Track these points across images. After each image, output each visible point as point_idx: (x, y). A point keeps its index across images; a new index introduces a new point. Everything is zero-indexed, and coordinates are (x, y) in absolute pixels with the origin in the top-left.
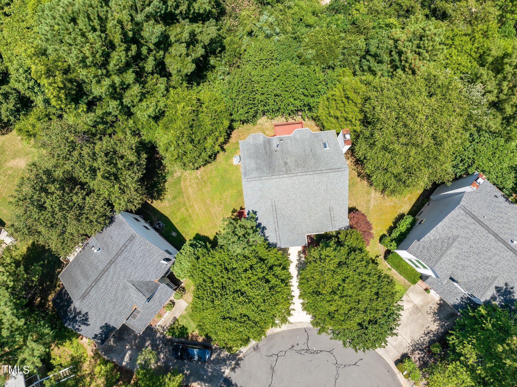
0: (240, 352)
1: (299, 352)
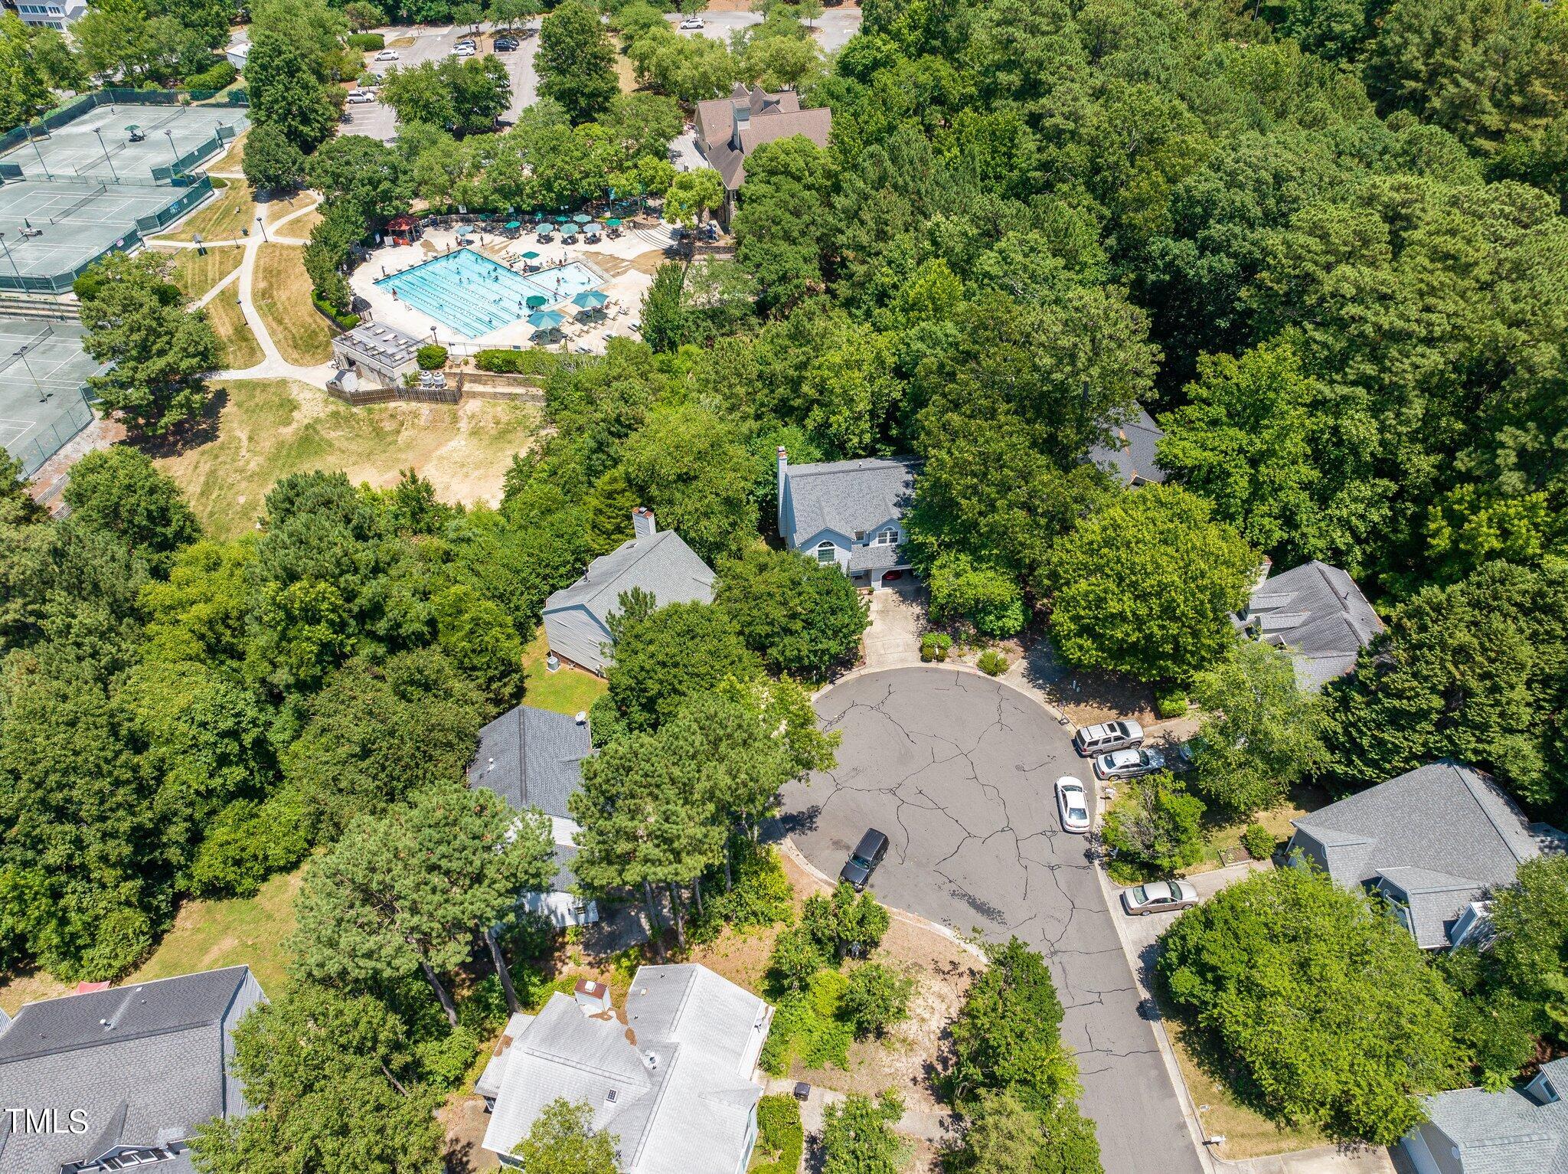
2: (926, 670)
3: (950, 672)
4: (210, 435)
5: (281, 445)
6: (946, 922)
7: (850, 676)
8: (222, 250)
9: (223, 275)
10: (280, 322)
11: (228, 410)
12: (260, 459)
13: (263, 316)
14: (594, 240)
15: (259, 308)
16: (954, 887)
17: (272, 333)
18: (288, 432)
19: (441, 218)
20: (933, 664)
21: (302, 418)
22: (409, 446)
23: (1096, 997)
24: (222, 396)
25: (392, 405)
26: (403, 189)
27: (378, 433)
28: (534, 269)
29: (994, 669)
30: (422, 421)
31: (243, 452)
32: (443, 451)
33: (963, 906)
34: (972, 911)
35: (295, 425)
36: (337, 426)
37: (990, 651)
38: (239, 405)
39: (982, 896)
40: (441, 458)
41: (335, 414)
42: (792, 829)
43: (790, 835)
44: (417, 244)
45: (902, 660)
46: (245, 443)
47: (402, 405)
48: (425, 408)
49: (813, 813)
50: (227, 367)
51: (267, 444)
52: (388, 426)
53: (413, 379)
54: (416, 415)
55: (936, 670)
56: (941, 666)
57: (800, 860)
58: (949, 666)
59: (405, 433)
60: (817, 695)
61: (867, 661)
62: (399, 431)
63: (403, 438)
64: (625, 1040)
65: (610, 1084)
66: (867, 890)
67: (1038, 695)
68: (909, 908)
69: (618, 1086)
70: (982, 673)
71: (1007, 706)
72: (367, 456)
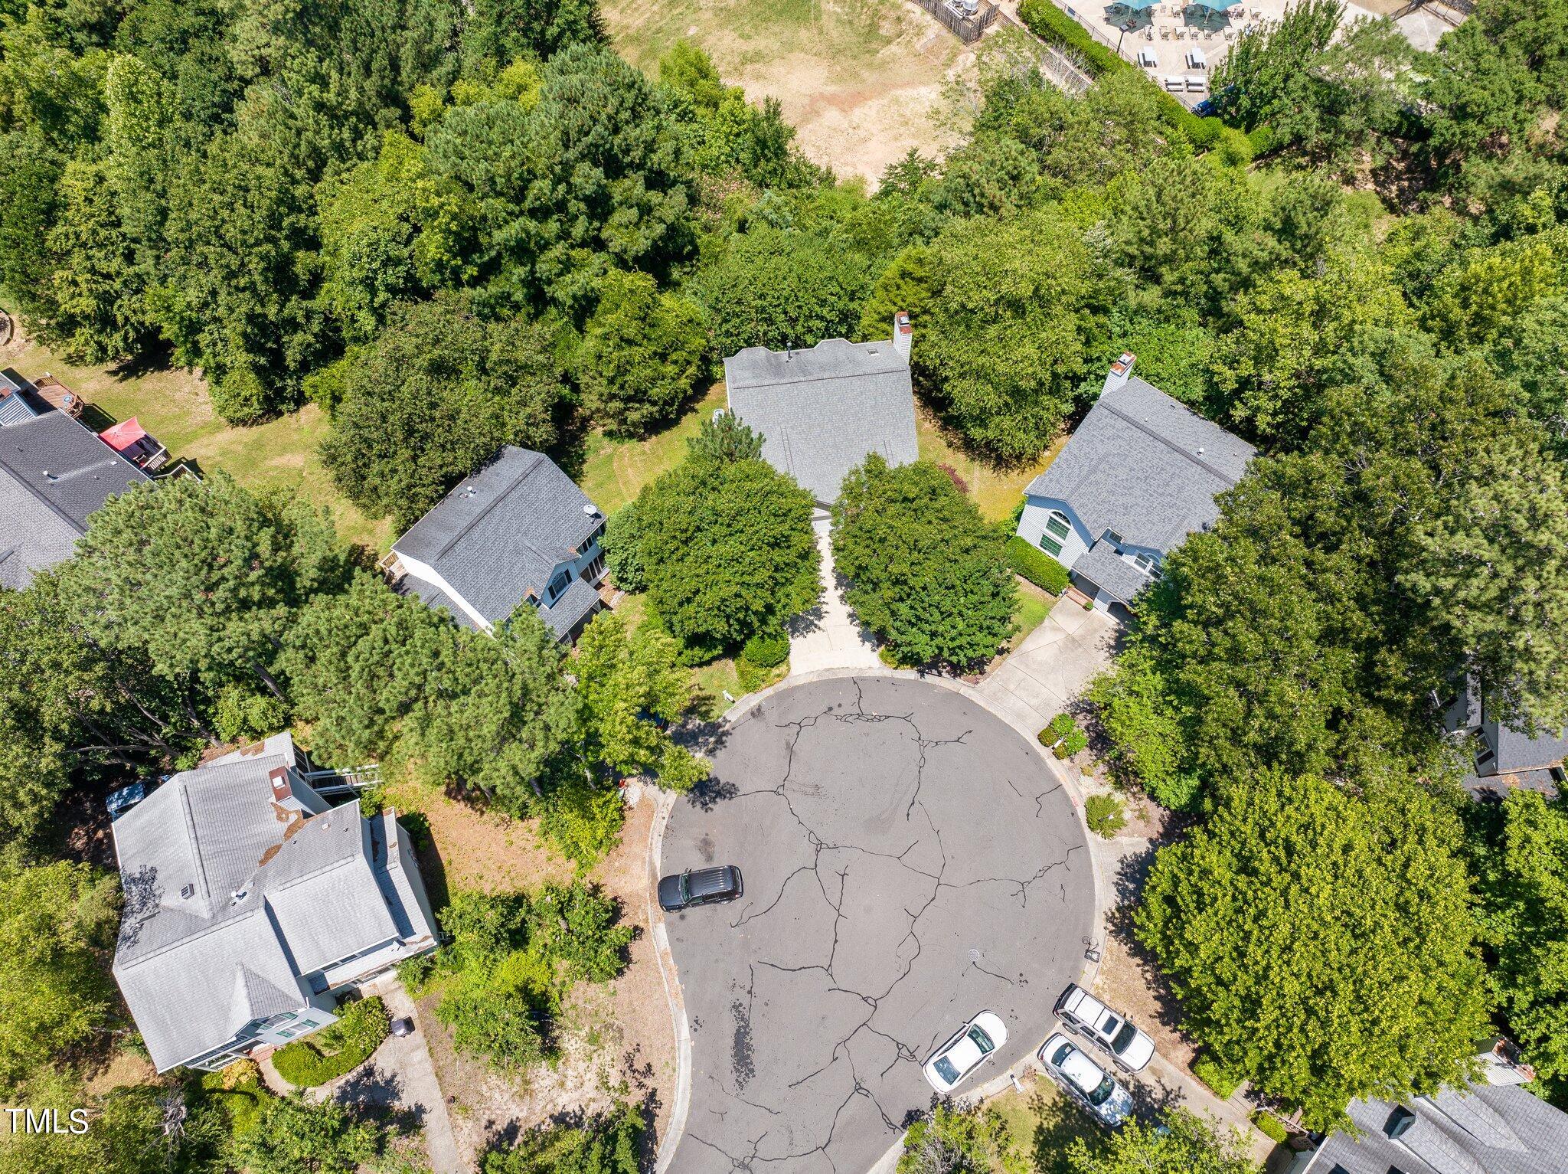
0: (725, 720)
1: (844, 719)
2: (1029, 752)
3: (1051, 777)
6: (696, 1024)
7: (946, 683)
16: (745, 1000)
20: (1045, 752)
22: (884, 64)
27: (873, 28)
29: (1101, 818)
30: (919, 45)
32: (910, 92)
33: (730, 1026)
34: (730, 1041)
37: (1119, 797)
39: (757, 1038)
40: (896, 101)
42: (689, 790)
45: (1020, 716)
47: (914, 10)
48: (933, 30)
49: (728, 792)
52: (886, 28)
54: (920, 31)
55: (1039, 761)
56: (1052, 763)
57: (659, 825)
58: (1059, 769)
59: (893, 48)
60: (888, 672)
61: (984, 683)
62: (889, 42)
63: (885, 52)
64: (261, 856)
65: (195, 882)
66: (675, 914)
67: (1106, 898)
68: (684, 974)
69: (197, 889)
70: (1081, 812)
71: (1056, 875)
72: (836, 53)
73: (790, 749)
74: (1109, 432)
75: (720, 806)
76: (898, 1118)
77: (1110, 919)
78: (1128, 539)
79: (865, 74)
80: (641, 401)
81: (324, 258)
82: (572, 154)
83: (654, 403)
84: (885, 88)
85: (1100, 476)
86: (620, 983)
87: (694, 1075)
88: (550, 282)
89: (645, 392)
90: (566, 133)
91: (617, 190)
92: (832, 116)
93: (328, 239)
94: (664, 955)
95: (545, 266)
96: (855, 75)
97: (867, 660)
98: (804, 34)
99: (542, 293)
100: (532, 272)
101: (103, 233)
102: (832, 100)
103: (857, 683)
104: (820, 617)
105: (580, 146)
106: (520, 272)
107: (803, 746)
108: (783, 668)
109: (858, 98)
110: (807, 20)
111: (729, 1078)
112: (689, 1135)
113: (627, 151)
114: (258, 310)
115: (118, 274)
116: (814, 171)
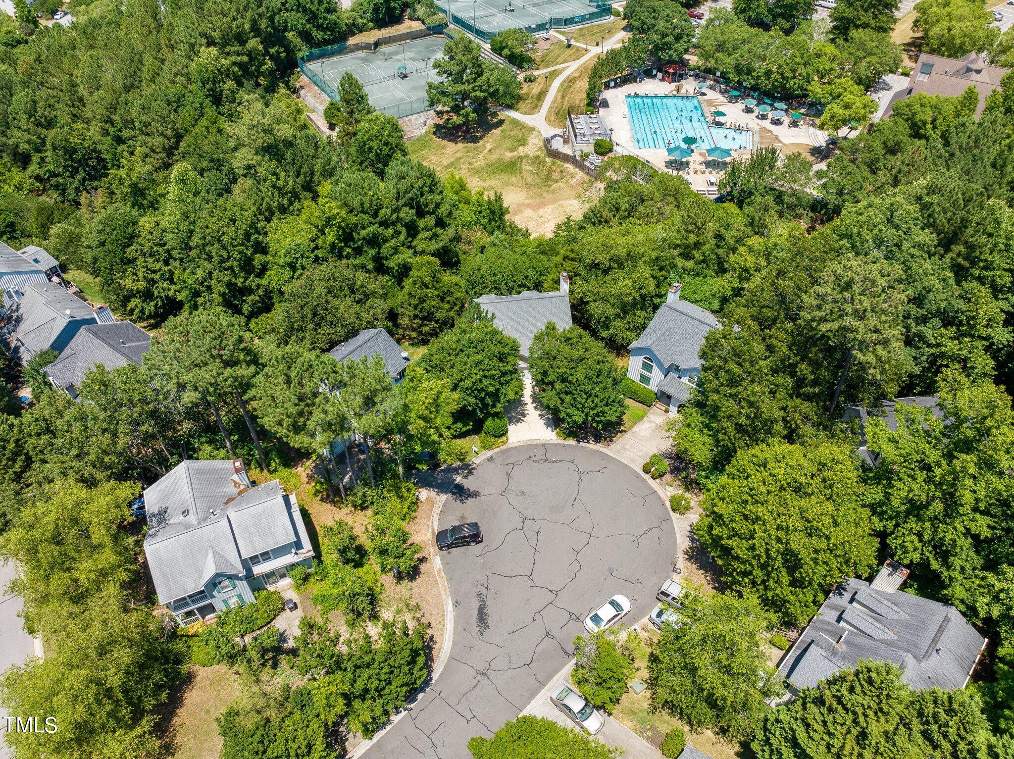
0: (473, 462)
1: (537, 462)
2: (638, 476)
3: (651, 488)
4: (475, 140)
5: (500, 160)
6: (456, 604)
7: (592, 446)
8: (578, 49)
9: (565, 61)
10: (563, 97)
11: (496, 132)
12: (484, 163)
13: (559, 91)
14: (777, 122)
15: (562, 85)
16: (484, 591)
17: (554, 102)
18: (509, 155)
19: (703, 74)
20: (647, 477)
21: (521, 151)
22: (554, 191)
23: (469, 716)
24: (501, 122)
25: (567, 165)
26: (680, 46)
27: (549, 177)
28: (719, 124)
29: (678, 506)
30: (572, 182)
31: (481, 156)
32: (568, 202)
33: (475, 605)
34: (475, 612)
35: (515, 153)
36: (532, 164)
37: (687, 495)
38: (502, 131)
39: (491, 609)
40: (561, 205)
41: (537, 157)
42: (454, 493)
43: (449, 495)
44: (674, 85)
45: (632, 460)
46: (486, 151)
47: (570, 167)
48: (580, 175)
49: (475, 495)
50: (517, 110)
51: (494, 157)
52: (555, 176)
53: (585, 156)
54: (572, 176)
55: (644, 480)
56: (651, 482)
57: (437, 510)
58: (654, 484)
59: (559, 184)
60: (561, 441)
61: (612, 446)
62: (557, 181)
63: (555, 186)
64: (225, 500)
65: (190, 508)
66: (445, 552)
67: (683, 543)
68: (450, 579)
69: (191, 511)
70: (668, 504)
71: (655, 533)
72: (530, 187)
73: (508, 475)
74: (670, 318)
75: (470, 501)
76: (571, 649)
77: (686, 553)
78: (683, 366)
79: (545, 195)
80: (431, 320)
81: (269, 258)
82: (400, 203)
83: (437, 322)
84: (555, 201)
85: (666, 337)
86: (414, 584)
87: (455, 628)
88: (387, 259)
89: (432, 314)
90: (398, 193)
91: (421, 223)
92: (529, 212)
93: (273, 247)
94: (439, 571)
95: (386, 249)
96: (540, 195)
97: (550, 436)
98: (514, 179)
99: (382, 265)
100: (379, 253)
101: (155, 249)
102: (528, 206)
103: (545, 447)
104: (524, 416)
105: (404, 200)
106: (372, 252)
107: (516, 473)
108: (504, 439)
109: (543, 205)
110: (515, 173)
111: (475, 629)
112: (452, 658)
113: (427, 205)
114: (234, 280)
115: (160, 270)
116: (519, 231)
